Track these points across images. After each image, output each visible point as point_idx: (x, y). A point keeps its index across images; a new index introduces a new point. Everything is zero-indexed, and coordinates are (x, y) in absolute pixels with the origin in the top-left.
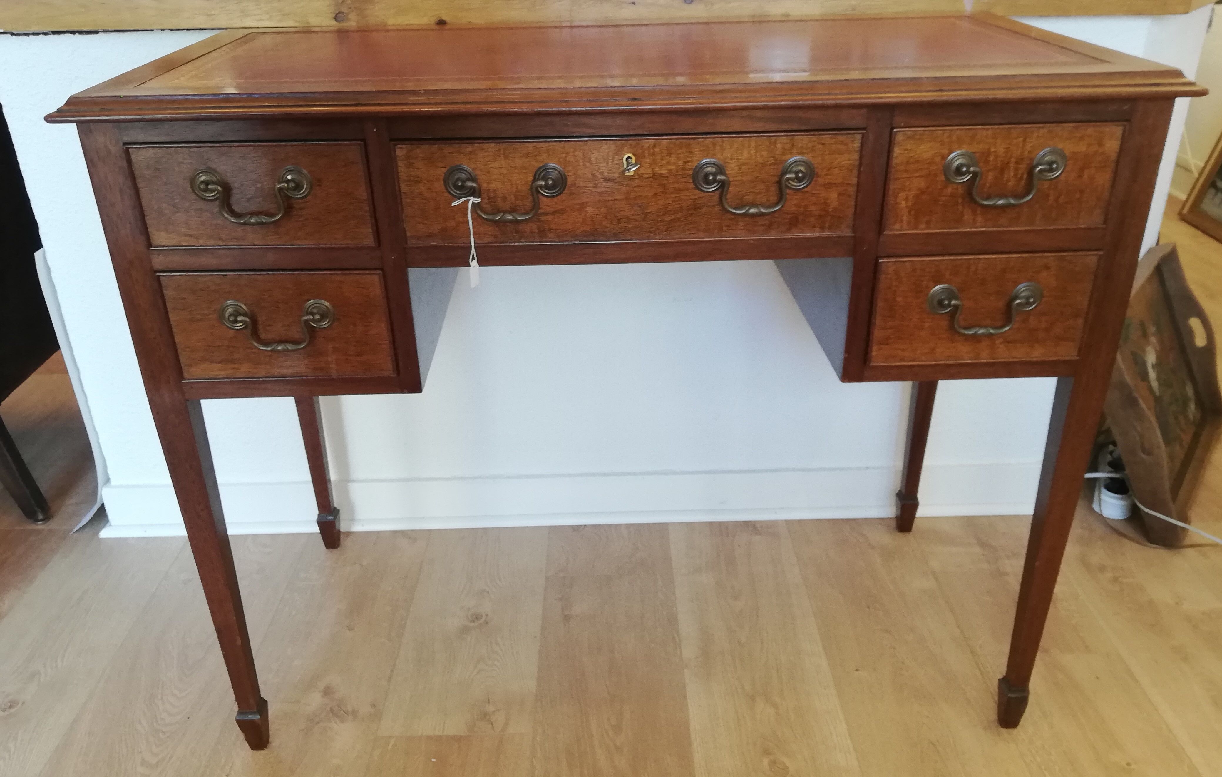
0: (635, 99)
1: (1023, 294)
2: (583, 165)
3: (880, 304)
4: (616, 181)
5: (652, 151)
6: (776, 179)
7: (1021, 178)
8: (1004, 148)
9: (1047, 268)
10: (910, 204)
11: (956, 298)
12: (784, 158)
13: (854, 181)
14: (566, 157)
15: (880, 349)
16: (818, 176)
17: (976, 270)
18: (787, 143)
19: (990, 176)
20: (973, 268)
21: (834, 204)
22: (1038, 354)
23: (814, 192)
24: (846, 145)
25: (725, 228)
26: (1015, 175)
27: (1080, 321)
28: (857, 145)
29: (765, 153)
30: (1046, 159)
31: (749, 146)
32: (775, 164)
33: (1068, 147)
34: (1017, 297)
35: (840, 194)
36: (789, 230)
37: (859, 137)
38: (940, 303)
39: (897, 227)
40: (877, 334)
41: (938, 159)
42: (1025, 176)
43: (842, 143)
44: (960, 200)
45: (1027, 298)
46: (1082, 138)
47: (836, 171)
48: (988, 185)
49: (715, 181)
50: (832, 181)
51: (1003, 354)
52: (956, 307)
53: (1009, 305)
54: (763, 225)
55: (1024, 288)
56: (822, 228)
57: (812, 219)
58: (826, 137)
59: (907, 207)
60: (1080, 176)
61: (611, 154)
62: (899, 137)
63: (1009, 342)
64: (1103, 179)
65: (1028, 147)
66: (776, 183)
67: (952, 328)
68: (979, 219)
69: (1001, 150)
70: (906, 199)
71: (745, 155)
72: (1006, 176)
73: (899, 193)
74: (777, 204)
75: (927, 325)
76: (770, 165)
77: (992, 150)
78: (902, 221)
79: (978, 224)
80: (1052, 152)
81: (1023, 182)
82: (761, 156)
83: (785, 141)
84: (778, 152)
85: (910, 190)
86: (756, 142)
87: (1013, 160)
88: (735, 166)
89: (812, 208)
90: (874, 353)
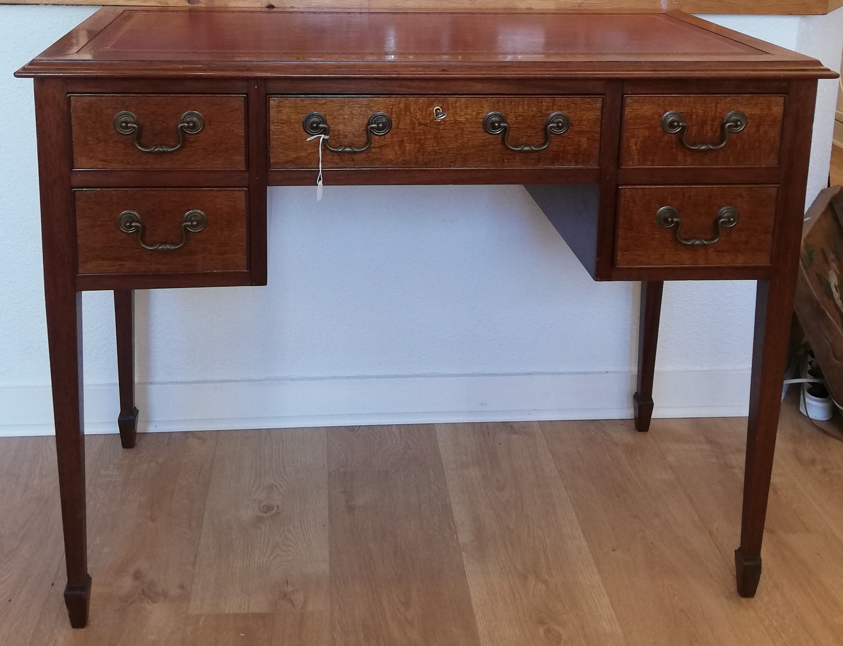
0: (444, 70)
1: (726, 215)
2: (404, 114)
3: (621, 220)
4: (428, 125)
5: (454, 105)
6: (542, 127)
7: (716, 132)
8: (702, 110)
9: (741, 196)
10: (639, 147)
11: (676, 217)
12: (547, 112)
13: (598, 130)
14: (392, 108)
15: (623, 255)
16: (572, 126)
17: (690, 196)
18: (550, 103)
19: (694, 129)
20: (687, 195)
21: (585, 146)
22: (740, 261)
23: (569, 137)
24: (592, 105)
25: (506, 161)
26: (711, 129)
27: (770, 236)
28: (599, 105)
29: (534, 109)
30: (733, 118)
31: (524, 103)
32: (542, 116)
33: (748, 111)
34: (721, 217)
35: (588, 139)
36: (553, 164)
37: (601, 99)
38: (666, 220)
39: (630, 163)
40: (620, 242)
41: (656, 116)
42: (719, 130)
43: (589, 103)
44: (674, 146)
45: (729, 218)
46: (756, 104)
47: (585, 123)
48: (693, 135)
49: (499, 127)
50: (584, 130)
51: (715, 261)
52: (677, 223)
53: (716, 222)
54: (533, 159)
55: (725, 211)
56: (577, 163)
57: (569, 156)
58: (578, 99)
59: (637, 149)
60: (758, 131)
61: (425, 106)
62: (628, 101)
63: (718, 251)
64: (774, 133)
65: (719, 110)
66: (542, 129)
67: (676, 241)
68: (689, 159)
69: (701, 112)
70: (636, 144)
71: (521, 109)
72: (705, 129)
73: (630, 139)
74: (544, 144)
75: (657, 236)
76: (539, 117)
77: (694, 111)
78: (633, 159)
79: (688, 163)
80: (735, 114)
81: (717, 134)
82: (532, 111)
83: (549, 101)
84: (544, 108)
85: (638, 138)
86: (528, 101)
87: (709, 118)
88: (513, 117)
89: (569, 148)
90: (618, 258)
